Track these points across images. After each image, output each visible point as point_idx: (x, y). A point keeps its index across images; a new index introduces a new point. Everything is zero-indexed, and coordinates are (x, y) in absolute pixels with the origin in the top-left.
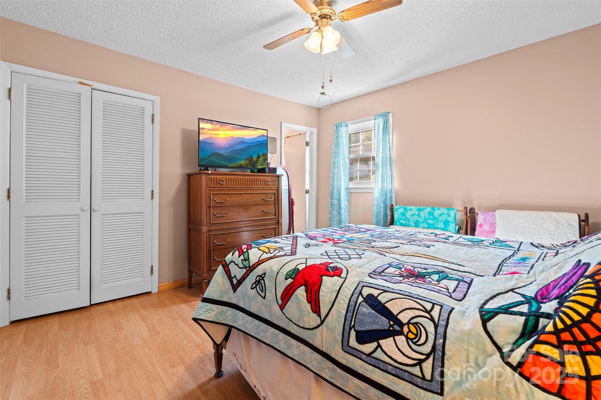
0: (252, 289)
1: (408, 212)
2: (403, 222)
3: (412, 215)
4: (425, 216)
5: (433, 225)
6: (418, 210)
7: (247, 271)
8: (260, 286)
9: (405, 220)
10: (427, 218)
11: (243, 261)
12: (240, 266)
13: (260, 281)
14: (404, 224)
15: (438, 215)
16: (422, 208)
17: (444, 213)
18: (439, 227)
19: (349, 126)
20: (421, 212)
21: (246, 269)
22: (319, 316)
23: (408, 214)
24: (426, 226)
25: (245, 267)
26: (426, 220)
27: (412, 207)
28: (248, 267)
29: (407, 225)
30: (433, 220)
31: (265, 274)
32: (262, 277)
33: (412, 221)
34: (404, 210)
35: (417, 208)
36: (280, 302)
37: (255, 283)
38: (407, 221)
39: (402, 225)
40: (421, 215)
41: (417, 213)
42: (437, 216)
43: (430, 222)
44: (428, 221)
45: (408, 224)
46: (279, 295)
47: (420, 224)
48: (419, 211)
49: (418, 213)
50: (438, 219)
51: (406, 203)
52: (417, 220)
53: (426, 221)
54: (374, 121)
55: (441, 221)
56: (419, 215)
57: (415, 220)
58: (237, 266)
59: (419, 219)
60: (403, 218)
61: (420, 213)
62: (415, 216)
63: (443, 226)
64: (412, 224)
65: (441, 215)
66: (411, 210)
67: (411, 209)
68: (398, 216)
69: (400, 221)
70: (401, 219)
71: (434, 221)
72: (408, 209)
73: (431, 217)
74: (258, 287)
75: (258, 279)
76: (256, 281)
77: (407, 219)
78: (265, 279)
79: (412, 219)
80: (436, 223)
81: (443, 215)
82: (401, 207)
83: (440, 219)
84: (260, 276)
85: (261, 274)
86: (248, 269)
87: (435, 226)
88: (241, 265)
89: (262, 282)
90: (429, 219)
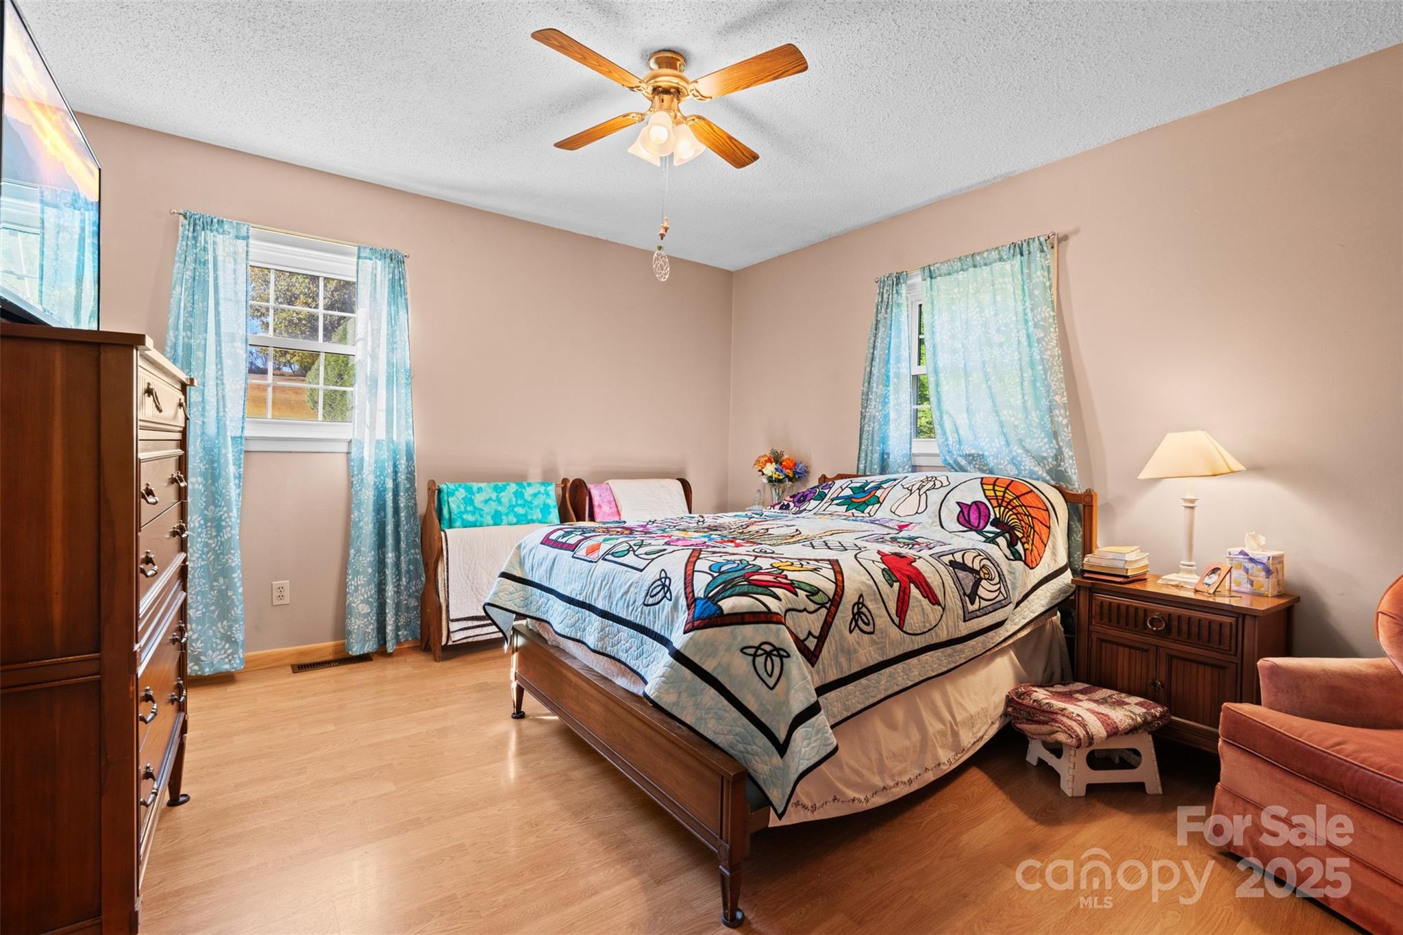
0: (851, 632)
1: (476, 495)
2: (470, 518)
3: (486, 501)
4: (510, 501)
5: (525, 515)
6: (496, 489)
7: (829, 609)
8: (864, 617)
9: (473, 513)
10: (514, 503)
11: (811, 598)
12: (811, 610)
13: (859, 613)
14: (472, 522)
15: (531, 495)
16: (500, 484)
17: (539, 492)
18: (535, 518)
19: (251, 241)
20: (500, 492)
21: (826, 607)
22: (940, 604)
23: (478, 499)
24: (515, 520)
25: (822, 605)
26: (511, 508)
27: (483, 485)
28: (827, 603)
29: (478, 524)
30: (523, 506)
31: (861, 596)
32: (860, 603)
33: (487, 514)
34: (466, 491)
35: (492, 485)
36: (897, 620)
37: (854, 618)
38: (477, 515)
39: (466, 525)
40: (502, 499)
41: (494, 496)
42: (529, 499)
43: (521, 511)
44: (516, 509)
45: (481, 522)
46: (893, 611)
47: (504, 517)
48: (497, 492)
49: (497, 496)
50: (532, 504)
51: (465, 477)
52: (496, 511)
53: (513, 510)
54: (355, 260)
55: (537, 507)
56: (499, 500)
57: (494, 510)
58: (805, 613)
59: (500, 508)
60: (469, 508)
61: (501, 495)
62: (491, 502)
63: (540, 516)
64: (489, 520)
65: (535, 495)
66: (480, 490)
67: (481, 488)
68: (458, 507)
69: (464, 516)
70: (466, 512)
71: (526, 508)
72: (475, 489)
73: (520, 502)
74: (860, 622)
75: (855, 610)
76: (854, 615)
77: (477, 512)
78: (868, 603)
79: (486, 509)
80: (530, 511)
81: (540, 495)
82: (460, 486)
83: (535, 503)
84: (858, 603)
85: (856, 600)
86: (828, 605)
87: (529, 517)
88: (812, 607)
89: (864, 610)
90: (517, 505)
